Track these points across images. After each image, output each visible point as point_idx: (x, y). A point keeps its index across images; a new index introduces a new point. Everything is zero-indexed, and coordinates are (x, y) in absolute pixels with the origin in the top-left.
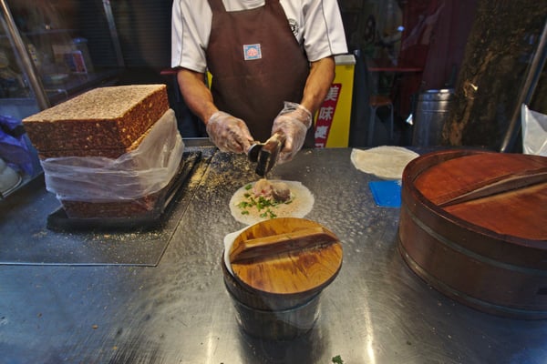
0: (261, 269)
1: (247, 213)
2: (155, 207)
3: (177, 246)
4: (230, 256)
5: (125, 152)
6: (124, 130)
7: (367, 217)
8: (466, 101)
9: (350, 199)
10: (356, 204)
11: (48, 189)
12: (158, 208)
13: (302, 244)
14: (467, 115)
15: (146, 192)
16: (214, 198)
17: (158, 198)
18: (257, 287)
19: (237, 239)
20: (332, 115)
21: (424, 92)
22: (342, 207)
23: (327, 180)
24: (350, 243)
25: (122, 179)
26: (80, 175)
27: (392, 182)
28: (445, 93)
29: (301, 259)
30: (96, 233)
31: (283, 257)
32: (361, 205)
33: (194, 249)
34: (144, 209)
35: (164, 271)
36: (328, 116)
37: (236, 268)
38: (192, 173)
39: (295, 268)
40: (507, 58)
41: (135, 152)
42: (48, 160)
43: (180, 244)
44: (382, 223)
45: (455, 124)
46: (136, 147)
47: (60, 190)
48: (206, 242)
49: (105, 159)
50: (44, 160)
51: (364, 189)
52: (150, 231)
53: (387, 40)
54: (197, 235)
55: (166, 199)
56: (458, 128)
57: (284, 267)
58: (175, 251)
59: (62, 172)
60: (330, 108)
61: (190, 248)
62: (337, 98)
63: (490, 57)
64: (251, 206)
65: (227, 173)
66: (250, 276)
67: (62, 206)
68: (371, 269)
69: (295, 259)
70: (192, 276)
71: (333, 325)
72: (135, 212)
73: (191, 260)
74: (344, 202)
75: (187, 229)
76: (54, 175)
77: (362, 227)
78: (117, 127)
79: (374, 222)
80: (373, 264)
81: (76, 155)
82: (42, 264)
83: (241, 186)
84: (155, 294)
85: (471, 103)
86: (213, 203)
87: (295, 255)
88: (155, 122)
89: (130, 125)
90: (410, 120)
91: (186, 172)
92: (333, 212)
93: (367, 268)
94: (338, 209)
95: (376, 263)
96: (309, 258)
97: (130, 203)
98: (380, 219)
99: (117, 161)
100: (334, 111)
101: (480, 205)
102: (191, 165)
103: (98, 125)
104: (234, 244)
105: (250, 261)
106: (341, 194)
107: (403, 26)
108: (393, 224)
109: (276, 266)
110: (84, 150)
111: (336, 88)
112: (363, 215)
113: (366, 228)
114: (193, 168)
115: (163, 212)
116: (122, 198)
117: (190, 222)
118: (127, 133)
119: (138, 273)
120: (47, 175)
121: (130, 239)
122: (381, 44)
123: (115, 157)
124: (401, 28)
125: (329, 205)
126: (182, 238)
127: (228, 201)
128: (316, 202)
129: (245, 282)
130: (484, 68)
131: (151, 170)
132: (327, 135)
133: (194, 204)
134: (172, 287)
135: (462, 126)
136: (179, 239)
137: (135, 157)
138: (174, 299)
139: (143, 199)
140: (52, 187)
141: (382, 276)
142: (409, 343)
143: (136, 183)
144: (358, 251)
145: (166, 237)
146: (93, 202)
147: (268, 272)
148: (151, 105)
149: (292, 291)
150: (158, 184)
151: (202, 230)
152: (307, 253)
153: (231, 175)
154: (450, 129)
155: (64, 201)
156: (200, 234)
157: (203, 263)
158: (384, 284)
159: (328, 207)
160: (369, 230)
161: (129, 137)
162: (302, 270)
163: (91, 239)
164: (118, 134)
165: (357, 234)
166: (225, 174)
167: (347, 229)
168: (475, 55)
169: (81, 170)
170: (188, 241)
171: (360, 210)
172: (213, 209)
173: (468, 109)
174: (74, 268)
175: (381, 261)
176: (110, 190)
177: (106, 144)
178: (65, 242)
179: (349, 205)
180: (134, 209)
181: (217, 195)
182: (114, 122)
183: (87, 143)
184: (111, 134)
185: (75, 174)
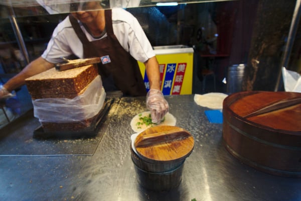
0: (152, 150)
1: (140, 128)
2: (91, 125)
3: (104, 145)
4: (135, 144)
5: (77, 95)
6: (77, 84)
7: (205, 129)
8: (253, 69)
9: (195, 120)
10: (199, 122)
11: (35, 116)
12: (93, 126)
13: (172, 137)
14: (255, 76)
15: (87, 117)
16: (122, 121)
17: (93, 120)
18: (150, 158)
19: (138, 136)
20: (182, 80)
21: (231, 66)
22: (191, 124)
23: (182, 110)
24: (196, 141)
25: (75, 110)
26: (53, 108)
27: (217, 111)
28: (242, 67)
29: (172, 144)
30: (60, 140)
31: (163, 144)
32: (201, 123)
33: (113, 147)
34: (85, 126)
35: (97, 158)
36: (180, 80)
37: (139, 149)
38: (109, 108)
39: (169, 149)
40: (273, 46)
41: (82, 95)
42: (36, 100)
43: (105, 144)
44: (213, 131)
45: (249, 82)
46: (82, 93)
47: (41, 116)
48: (119, 143)
49: (66, 99)
50: (34, 100)
51: (203, 115)
52: (89, 138)
53: (209, 41)
54: (114, 139)
55: (97, 121)
56: (251, 83)
57: (164, 148)
58: (103, 148)
59: (43, 107)
60: (181, 76)
61: (111, 146)
62: (185, 70)
63: (264, 46)
64: (142, 124)
65: (129, 108)
66: (146, 153)
67: (42, 125)
68: (209, 155)
69: (169, 144)
70: (112, 160)
71: (190, 183)
72: (80, 128)
73: (112, 152)
74: (192, 121)
75: (108, 136)
76: (39, 108)
77: (203, 133)
78: (74, 82)
79: (209, 131)
80: (210, 152)
81: (51, 97)
82: (31, 156)
83: (136, 115)
84: (93, 169)
85: (256, 70)
86: (122, 124)
87: (169, 143)
88: (92, 81)
89: (80, 81)
90: (225, 81)
91: (107, 108)
92: (186, 126)
93: (207, 154)
94: (189, 125)
95: (211, 151)
96: (176, 144)
97: (78, 123)
98: (212, 129)
99: (72, 100)
100: (183, 77)
101: (264, 117)
102: (109, 104)
103: (64, 81)
104: (137, 139)
105: (146, 146)
106: (190, 118)
107: (217, 33)
108: (219, 132)
109: (160, 148)
110: (56, 94)
111: (184, 65)
112: (203, 127)
113: (205, 134)
114: (110, 106)
115: (95, 127)
116: (74, 120)
117: (110, 133)
118: (78, 86)
119: (83, 159)
120: (35, 108)
121: (78, 142)
122: (206, 43)
123: (71, 98)
124: (216, 35)
125: (184, 123)
126: (106, 141)
127: (130, 122)
128: (177, 122)
129: (144, 156)
130: (261, 52)
131: (89, 105)
132: (180, 90)
133: (111, 124)
134: (102, 166)
135: (252, 82)
136: (104, 142)
137: (82, 98)
138: (103, 172)
139: (84, 121)
140: (37, 114)
141: (215, 158)
142: (232, 191)
143: (82, 112)
144: (201, 145)
145: (98, 141)
146: (59, 122)
147: (156, 151)
148: (90, 72)
149: (169, 159)
150: (93, 113)
151: (117, 137)
152: (175, 141)
153: (131, 109)
154: (246, 84)
155: (42, 123)
156: (116, 139)
157: (118, 153)
158: (217, 162)
159: (183, 124)
160: (207, 135)
161: (79, 87)
162: (173, 149)
163: (56, 143)
164: (73, 86)
165: (200, 137)
166: (127, 109)
167: (195, 135)
168: (256, 46)
169: (54, 105)
170: (109, 143)
171: (201, 125)
172: (122, 126)
173: (255, 73)
174: (48, 158)
175: (214, 150)
176: (68, 116)
177: (67, 91)
178: (44, 144)
179: (195, 123)
180: (80, 126)
181: (124, 119)
182: (72, 80)
183: (57, 91)
184: (70, 86)
185: (50, 107)
